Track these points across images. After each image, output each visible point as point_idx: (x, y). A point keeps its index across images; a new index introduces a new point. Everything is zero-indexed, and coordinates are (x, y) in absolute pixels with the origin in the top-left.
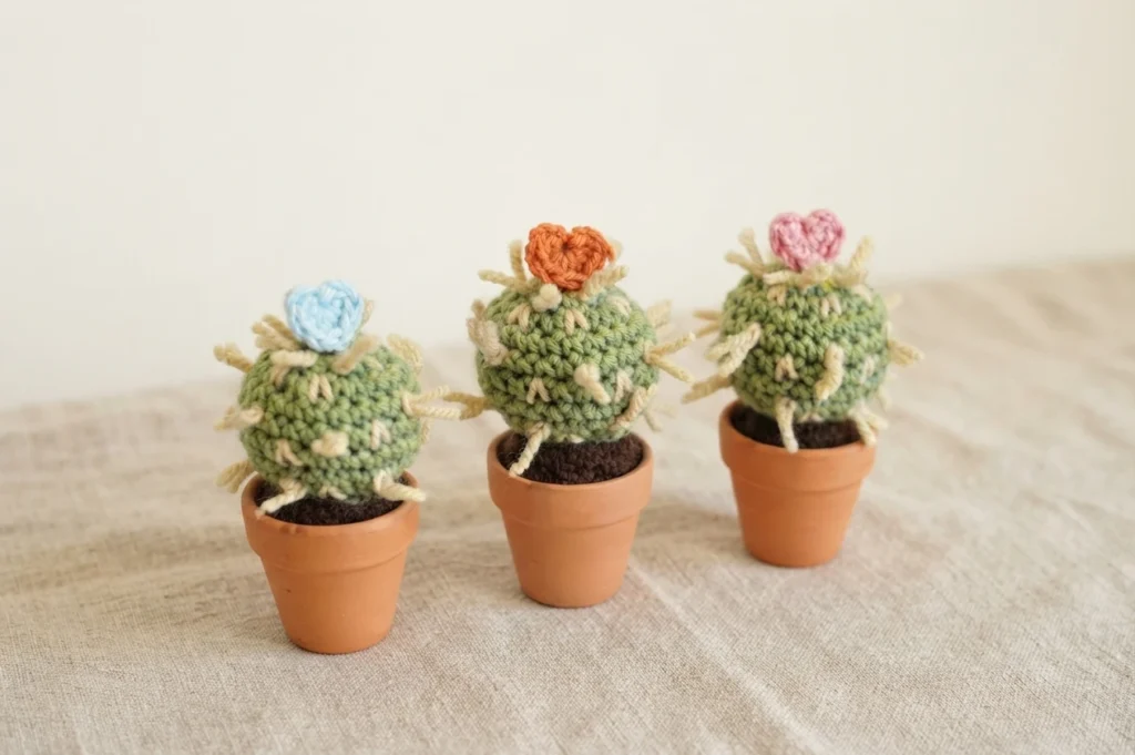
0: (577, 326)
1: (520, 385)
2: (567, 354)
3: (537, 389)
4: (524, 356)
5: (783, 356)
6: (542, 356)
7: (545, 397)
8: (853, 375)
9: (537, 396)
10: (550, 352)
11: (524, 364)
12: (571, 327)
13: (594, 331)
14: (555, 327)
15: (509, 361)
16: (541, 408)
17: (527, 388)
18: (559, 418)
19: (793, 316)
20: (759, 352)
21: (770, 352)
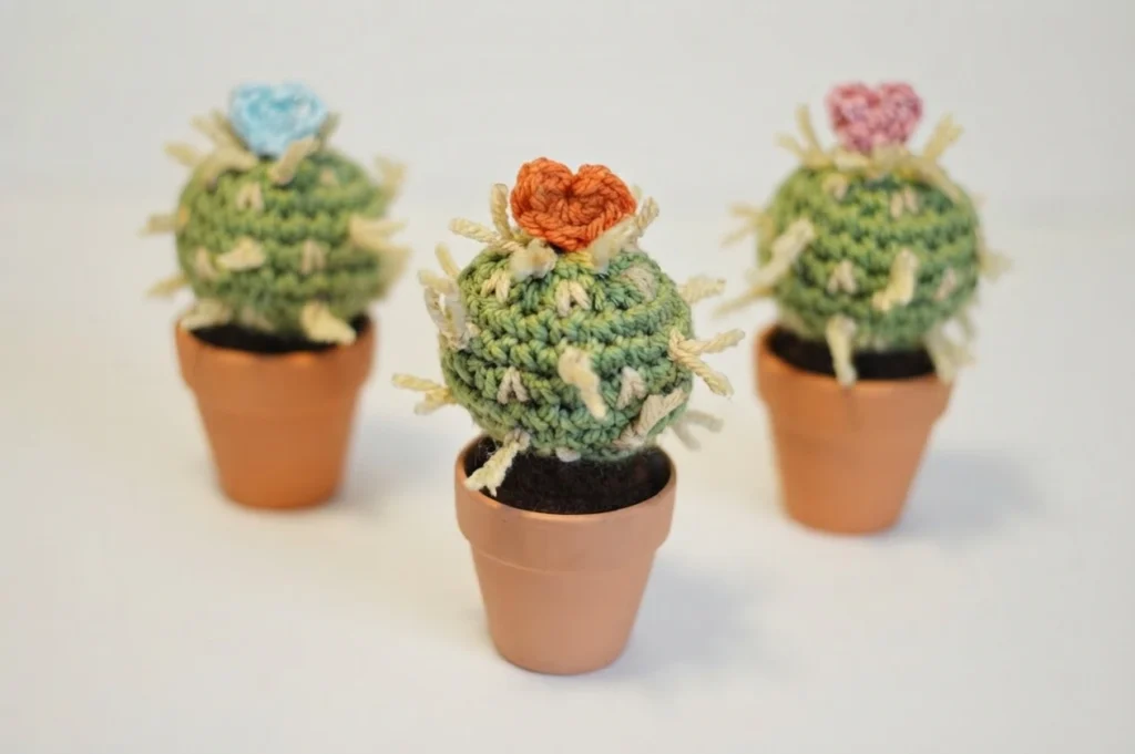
0: (573, 304)
1: (490, 373)
2: (554, 340)
3: (511, 384)
4: (496, 338)
5: (838, 261)
6: (520, 341)
7: (522, 396)
8: (927, 290)
9: (512, 395)
10: (530, 335)
11: (496, 349)
12: (563, 303)
13: (596, 311)
14: (541, 303)
15: (476, 345)
16: (516, 410)
17: (498, 382)
18: (540, 426)
19: (854, 211)
20: (810, 258)
21: (824, 257)
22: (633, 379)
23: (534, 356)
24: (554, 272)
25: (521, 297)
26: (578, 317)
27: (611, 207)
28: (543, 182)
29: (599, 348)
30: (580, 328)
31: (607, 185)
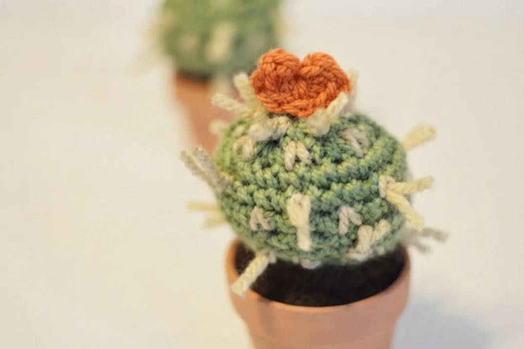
3: (257, 218)
7: (266, 227)
10: (266, 183)
12: (289, 160)
13: (315, 165)
14: (273, 160)
22: (347, 214)
23: (269, 198)
24: (286, 135)
25: (260, 154)
26: (301, 169)
27: (331, 86)
28: (275, 69)
29: (318, 192)
30: (302, 178)
31: (325, 70)
